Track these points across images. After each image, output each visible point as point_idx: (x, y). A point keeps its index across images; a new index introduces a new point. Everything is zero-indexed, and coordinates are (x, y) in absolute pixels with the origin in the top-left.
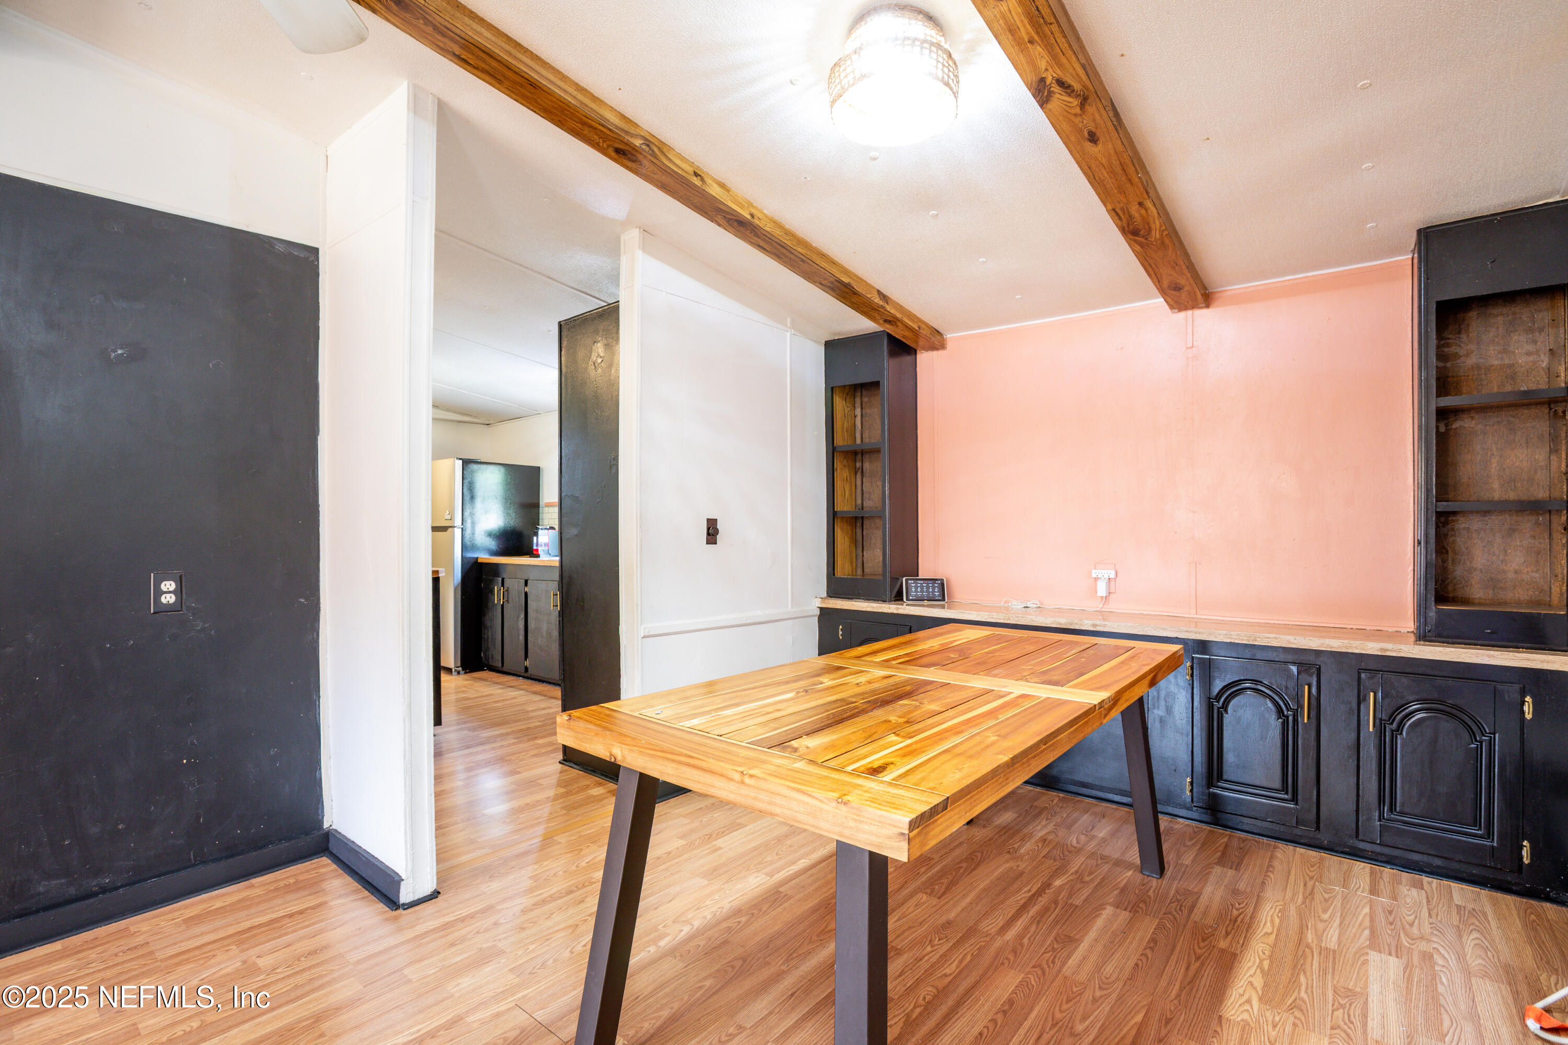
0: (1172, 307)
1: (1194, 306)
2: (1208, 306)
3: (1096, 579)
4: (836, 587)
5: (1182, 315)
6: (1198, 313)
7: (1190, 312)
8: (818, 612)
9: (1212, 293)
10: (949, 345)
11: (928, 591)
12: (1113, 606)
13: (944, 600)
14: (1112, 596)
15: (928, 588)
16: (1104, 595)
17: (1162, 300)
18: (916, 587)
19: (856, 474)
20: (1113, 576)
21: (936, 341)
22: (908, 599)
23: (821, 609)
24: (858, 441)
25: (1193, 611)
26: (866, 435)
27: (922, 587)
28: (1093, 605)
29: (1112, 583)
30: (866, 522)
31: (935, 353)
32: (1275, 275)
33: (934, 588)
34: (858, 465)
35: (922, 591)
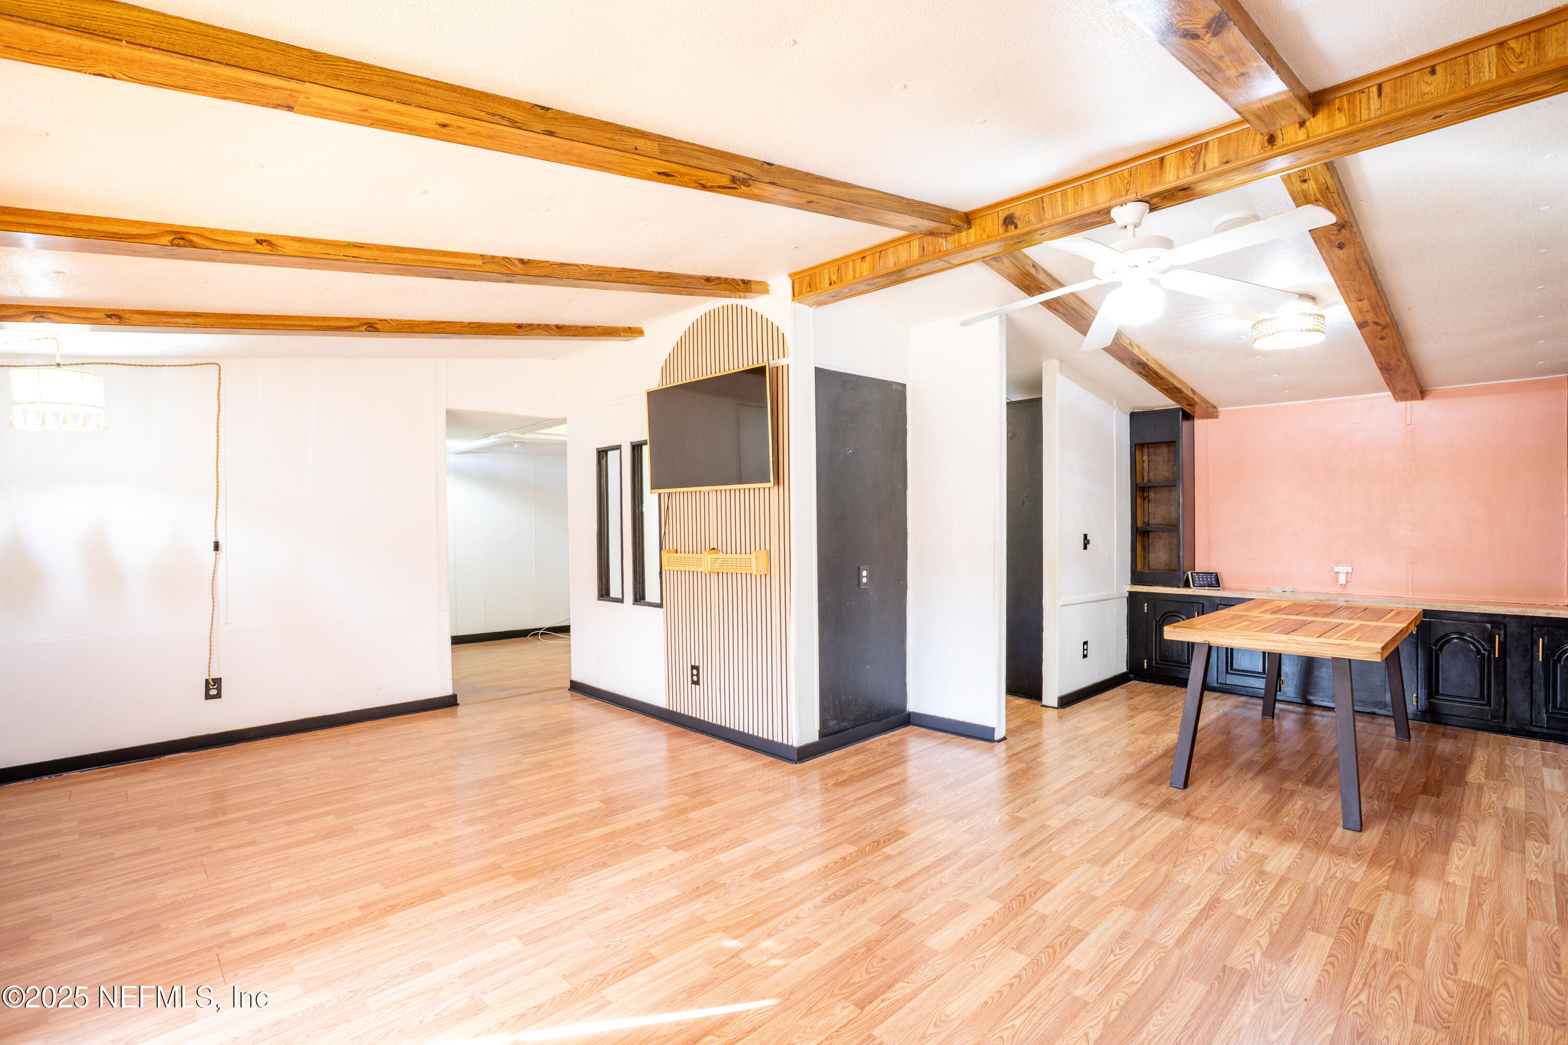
0: (1396, 399)
1: (1413, 398)
2: (1422, 399)
3: (1337, 573)
4: (1137, 578)
5: (1403, 403)
6: (1415, 403)
7: (1409, 402)
8: (1127, 595)
9: (1426, 391)
10: (1221, 415)
11: (1207, 581)
12: (1348, 590)
13: (1219, 586)
14: (1349, 584)
15: (1207, 578)
16: (1344, 583)
17: (1389, 393)
18: (1199, 578)
19: (1144, 500)
20: (1350, 570)
21: (1211, 412)
22: (1194, 586)
23: (1130, 592)
24: (1146, 480)
25: (1410, 593)
26: (1152, 474)
27: (1203, 578)
28: (1335, 590)
29: (1349, 575)
30: (1151, 535)
31: (1210, 421)
32: (1471, 382)
33: (1211, 578)
34: (1146, 494)
35: (1203, 581)
